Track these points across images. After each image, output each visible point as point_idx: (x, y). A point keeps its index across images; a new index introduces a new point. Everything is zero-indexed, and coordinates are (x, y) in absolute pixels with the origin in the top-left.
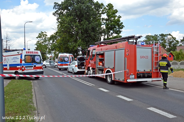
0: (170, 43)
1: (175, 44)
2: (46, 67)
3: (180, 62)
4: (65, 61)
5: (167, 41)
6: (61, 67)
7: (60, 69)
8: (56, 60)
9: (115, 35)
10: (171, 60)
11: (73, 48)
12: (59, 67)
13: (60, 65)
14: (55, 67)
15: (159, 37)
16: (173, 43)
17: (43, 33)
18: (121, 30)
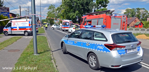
0: (144, 14)
1: (147, 16)
2: (54, 29)
3: (147, 29)
4: (67, 25)
5: (141, 13)
6: (64, 29)
7: (63, 31)
8: (61, 24)
9: (102, 8)
10: (141, 27)
11: (73, 16)
12: (63, 29)
13: (63, 27)
14: (60, 29)
15: (135, 10)
16: (146, 15)
17: (52, 6)
18: (107, 4)
